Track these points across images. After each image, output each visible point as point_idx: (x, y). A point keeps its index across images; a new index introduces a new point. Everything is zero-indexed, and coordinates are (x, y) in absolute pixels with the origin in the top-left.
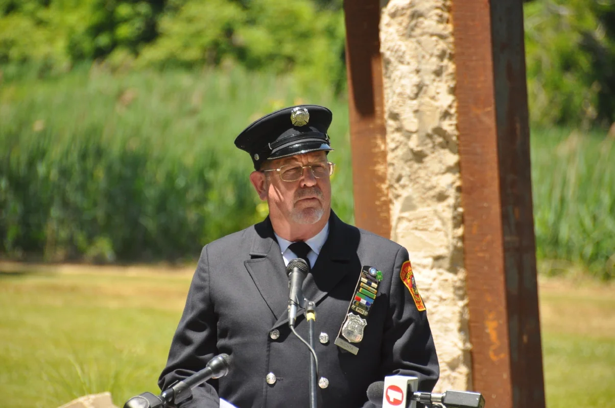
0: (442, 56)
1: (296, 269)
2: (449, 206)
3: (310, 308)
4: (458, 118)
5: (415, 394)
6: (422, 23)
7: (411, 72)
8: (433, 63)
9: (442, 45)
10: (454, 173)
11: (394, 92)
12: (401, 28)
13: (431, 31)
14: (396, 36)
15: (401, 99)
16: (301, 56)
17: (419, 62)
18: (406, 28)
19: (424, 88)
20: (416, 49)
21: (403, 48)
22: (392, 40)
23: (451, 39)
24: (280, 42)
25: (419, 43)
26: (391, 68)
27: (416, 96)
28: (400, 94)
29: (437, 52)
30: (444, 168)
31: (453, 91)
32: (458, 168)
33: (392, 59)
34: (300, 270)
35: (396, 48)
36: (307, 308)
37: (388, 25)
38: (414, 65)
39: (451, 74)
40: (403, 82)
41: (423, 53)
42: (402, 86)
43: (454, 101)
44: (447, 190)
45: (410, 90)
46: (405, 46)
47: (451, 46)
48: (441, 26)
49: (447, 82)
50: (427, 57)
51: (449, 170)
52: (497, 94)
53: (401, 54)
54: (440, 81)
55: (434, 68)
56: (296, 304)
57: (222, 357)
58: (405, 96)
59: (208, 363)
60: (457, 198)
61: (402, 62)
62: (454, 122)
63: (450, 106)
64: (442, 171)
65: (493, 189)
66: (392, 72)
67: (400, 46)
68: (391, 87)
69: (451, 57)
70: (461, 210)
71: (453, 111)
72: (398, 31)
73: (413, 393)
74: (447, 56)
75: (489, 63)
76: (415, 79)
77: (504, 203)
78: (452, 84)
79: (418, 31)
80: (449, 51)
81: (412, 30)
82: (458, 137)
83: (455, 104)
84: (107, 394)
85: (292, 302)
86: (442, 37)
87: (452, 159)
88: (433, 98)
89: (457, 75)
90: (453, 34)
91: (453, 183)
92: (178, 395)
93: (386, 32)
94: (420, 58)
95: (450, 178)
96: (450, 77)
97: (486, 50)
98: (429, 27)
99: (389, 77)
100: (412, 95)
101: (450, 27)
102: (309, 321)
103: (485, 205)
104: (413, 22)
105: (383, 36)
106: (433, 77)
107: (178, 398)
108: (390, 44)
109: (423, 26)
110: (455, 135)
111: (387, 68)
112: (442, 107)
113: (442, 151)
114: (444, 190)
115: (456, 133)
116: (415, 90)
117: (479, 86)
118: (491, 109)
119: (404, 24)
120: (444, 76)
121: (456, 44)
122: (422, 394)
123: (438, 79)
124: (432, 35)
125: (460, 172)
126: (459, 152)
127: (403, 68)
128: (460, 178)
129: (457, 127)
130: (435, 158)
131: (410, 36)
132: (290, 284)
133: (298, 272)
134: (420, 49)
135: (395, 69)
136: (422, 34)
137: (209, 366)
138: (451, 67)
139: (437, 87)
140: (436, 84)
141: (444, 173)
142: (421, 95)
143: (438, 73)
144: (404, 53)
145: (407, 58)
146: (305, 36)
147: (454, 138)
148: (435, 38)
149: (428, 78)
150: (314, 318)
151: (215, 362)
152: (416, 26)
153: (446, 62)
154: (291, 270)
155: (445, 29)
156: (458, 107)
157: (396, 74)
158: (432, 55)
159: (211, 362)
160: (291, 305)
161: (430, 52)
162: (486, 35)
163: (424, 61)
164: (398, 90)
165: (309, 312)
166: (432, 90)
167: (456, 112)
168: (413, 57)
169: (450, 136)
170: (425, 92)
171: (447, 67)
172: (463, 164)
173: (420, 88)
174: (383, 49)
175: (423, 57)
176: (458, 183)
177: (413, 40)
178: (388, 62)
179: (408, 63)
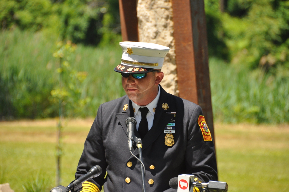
0: (167, 18)
1: (130, 123)
2: (172, 90)
3: (139, 142)
4: (175, 48)
5: (193, 183)
6: (157, 2)
7: (153, 26)
8: (163, 22)
9: (167, 13)
10: (174, 74)
11: (144, 36)
12: (147, 5)
13: (161, 6)
14: (145, 9)
15: (148, 39)
16: (45, 23)
17: (156, 21)
18: (149, 5)
19: (159, 34)
20: (154, 15)
21: (148, 14)
22: (143, 11)
23: (171, 10)
24: (35, 18)
25: (156, 12)
26: (142, 24)
27: (155, 37)
28: (148, 37)
29: (164, 16)
30: (169, 72)
31: (173, 35)
32: (176, 72)
33: (143, 20)
34: (132, 123)
35: (145, 14)
36: (137, 142)
37: (141, 4)
38: (154, 23)
39: (172, 27)
40: (149, 31)
41: (158, 17)
42: (148, 33)
43: (173, 39)
44: (171, 82)
45: (152, 35)
46: (149, 13)
47: (171, 13)
48: (166, 4)
49: (169, 30)
50: (160, 18)
51: (172, 72)
52: (194, 35)
53: (147, 17)
54: (167, 30)
55: (163, 24)
56: (132, 140)
57: (96, 167)
58: (150, 38)
59: (90, 170)
60: (176, 86)
61: (148, 21)
62: (173, 49)
63: (172, 42)
64: (169, 73)
65: (193, 81)
66: (143, 26)
67: (147, 13)
68: (143, 33)
69: (172, 19)
70: (178, 91)
71: (173, 44)
72: (145, 6)
73: (192, 183)
74: (169, 18)
75: (190, 21)
76: (155, 29)
77: (198, 88)
78: (172, 31)
79: (155, 6)
80: (170, 16)
81: (153, 5)
82: (176, 57)
83: (174, 41)
84: (7, 184)
85: (130, 139)
86: (167, 9)
87: (173, 67)
88: (163, 38)
89: (174, 27)
90: (172, 7)
91: (174, 79)
92: (76, 187)
93: (140, 7)
94: (156, 19)
95: (172, 76)
96: (171, 28)
97: (188, 15)
98: (161, 4)
99: (142, 29)
100: (153, 37)
101: (170, 4)
102: (139, 148)
103: (189, 89)
104: (153, 2)
105: (138, 9)
106: (163, 28)
107: (76, 188)
108: (142, 13)
109: (157, 4)
110: (174, 56)
111: (141, 24)
112: (167, 42)
113: (168, 64)
114: (170, 82)
115: (175, 55)
116: (155, 35)
117: (185, 32)
118: (191, 43)
119: (149, 3)
120: (168, 28)
121: (173, 12)
122: (197, 183)
123: (165, 29)
124: (162, 8)
125: (177, 73)
126: (176, 64)
127: (148, 24)
128: (177, 76)
129: (175, 52)
130: (165, 67)
131: (151, 9)
132: (128, 130)
133: (131, 124)
134: (156, 15)
135: (145, 24)
136: (157, 8)
137: (90, 172)
138: (171, 23)
139: (165, 33)
140: (164, 31)
141: (169, 74)
142: (158, 36)
143: (165, 26)
144: (149, 17)
145: (150, 19)
146: (46, 14)
147: (174, 57)
148: (163, 10)
149: (161, 29)
150: (141, 147)
151: (93, 170)
152: (154, 4)
153: (169, 21)
154: (128, 123)
155: (168, 5)
156: (175, 42)
157: (145, 27)
158: (162, 18)
159: (91, 170)
160: (129, 140)
161: (161, 16)
162: (188, 8)
163: (158, 21)
164: (146, 35)
165: (139, 143)
166: (162, 34)
167: (175, 45)
168: (153, 19)
169: (172, 56)
170: (160, 35)
171: (169, 23)
172: (178, 70)
173: (157, 34)
174: (138, 15)
175: (158, 19)
176: (176, 79)
177: (153, 10)
178: (141, 21)
179: (151, 22)
